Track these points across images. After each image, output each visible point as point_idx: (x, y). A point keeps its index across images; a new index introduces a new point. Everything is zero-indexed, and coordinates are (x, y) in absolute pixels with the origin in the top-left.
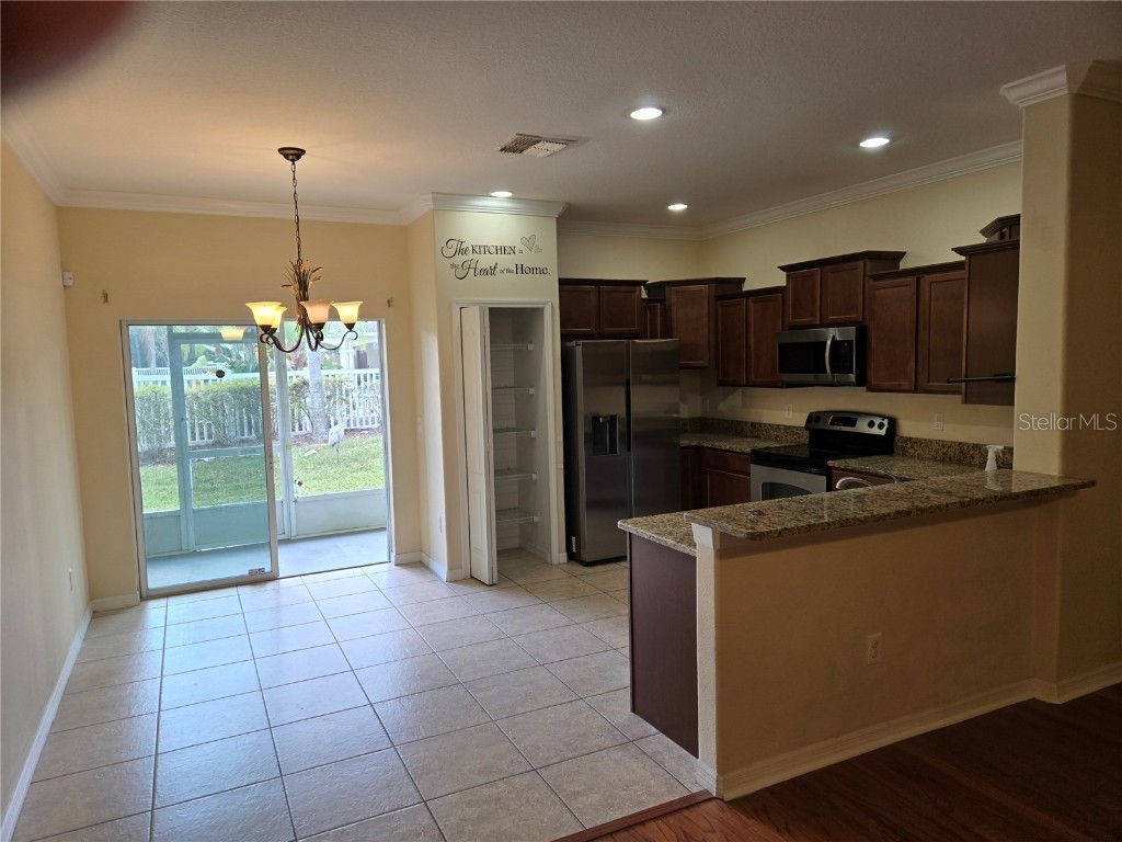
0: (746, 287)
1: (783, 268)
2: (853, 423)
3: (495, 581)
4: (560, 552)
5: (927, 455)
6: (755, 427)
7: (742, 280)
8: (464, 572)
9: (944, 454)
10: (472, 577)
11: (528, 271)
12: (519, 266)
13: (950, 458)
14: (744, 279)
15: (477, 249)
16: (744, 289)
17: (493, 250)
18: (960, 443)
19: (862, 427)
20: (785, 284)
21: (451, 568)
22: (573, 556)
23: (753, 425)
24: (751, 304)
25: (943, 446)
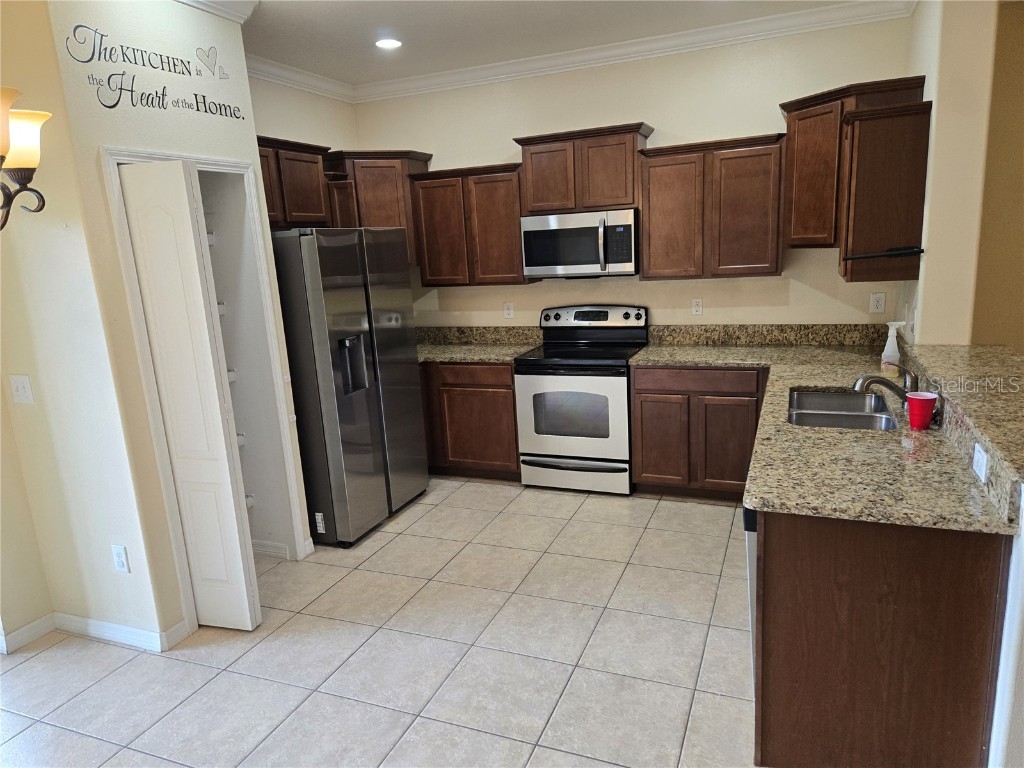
0: (433, 167)
1: (518, 141)
2: (604, 316)
3: (259, 620)
4: (305, 540)
5: (688, 341)
6: (463, 332)
7: (427, 158)
8: (188, 625)
9: (707, 338)
10: (200, 626)
11: (213, 109)
12: (200, 99)
13: (714, 342)
14: (431, 156)
15: (130, 53)
16: (430, 170)
17: (156, 61)
18: (725, 326)
19: (615, 320)
20: (519, 160)
21: (165, 627)
22: (318, 540)
23: (461, 330)
24: (472, 186)
25: (706, 331)
